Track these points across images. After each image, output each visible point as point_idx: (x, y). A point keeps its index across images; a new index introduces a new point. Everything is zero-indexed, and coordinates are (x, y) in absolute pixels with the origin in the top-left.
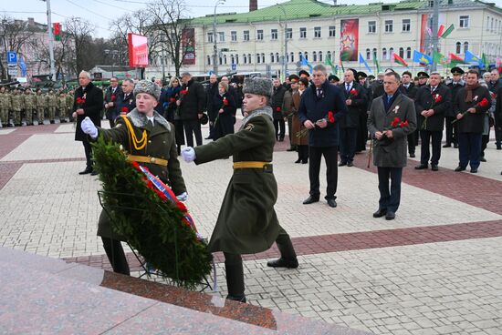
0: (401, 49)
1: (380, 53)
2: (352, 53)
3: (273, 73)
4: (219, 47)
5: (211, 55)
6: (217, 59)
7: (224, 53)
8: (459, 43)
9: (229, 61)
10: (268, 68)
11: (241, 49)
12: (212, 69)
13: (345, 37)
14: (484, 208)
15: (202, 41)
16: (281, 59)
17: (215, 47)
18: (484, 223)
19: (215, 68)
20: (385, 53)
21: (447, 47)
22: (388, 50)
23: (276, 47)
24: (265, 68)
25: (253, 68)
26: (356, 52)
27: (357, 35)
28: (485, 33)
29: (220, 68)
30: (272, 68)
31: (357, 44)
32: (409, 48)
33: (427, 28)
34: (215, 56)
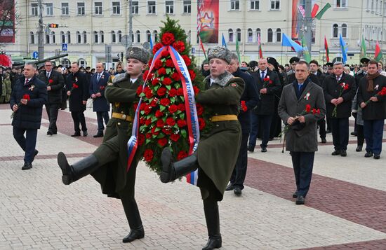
0: (270, 30)
1: (244, 35)
2: (211, 33)
3: (114, 55)
4: (46, 22)
5: (35, 31)
6: (43, 36)
7: (52, 29)
8: (336, 25)
9: (59, 40)
10: (108, 49)
11: (74, 25)
12: (36, 49)
13: (203, 14)
14: (367, 225)
15: (24, 14)
16: (123, 39)
17: (40, 22)
18: (366, 243)
19: (41, 47)
20: (250, 35)
21: (322, 30)
22: (254, 31)
23: (118, 24)
24: (103, 49)
25: (88, 49)
26: (216, 32)
27: (217, 12)
28: (365, 14)
29: (46, 48)
30: (113, 49)
31: (217, 23)
32: (279, 30)
33: (299, 7)
34: (40, 33)
